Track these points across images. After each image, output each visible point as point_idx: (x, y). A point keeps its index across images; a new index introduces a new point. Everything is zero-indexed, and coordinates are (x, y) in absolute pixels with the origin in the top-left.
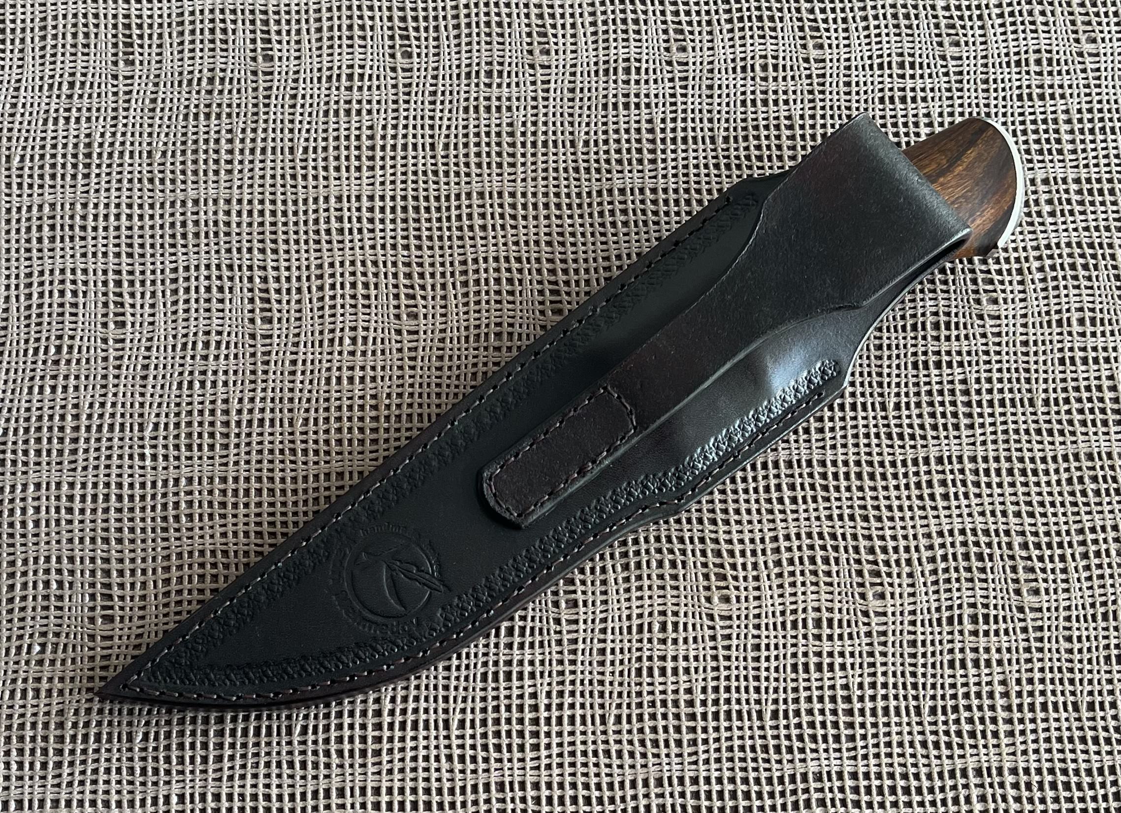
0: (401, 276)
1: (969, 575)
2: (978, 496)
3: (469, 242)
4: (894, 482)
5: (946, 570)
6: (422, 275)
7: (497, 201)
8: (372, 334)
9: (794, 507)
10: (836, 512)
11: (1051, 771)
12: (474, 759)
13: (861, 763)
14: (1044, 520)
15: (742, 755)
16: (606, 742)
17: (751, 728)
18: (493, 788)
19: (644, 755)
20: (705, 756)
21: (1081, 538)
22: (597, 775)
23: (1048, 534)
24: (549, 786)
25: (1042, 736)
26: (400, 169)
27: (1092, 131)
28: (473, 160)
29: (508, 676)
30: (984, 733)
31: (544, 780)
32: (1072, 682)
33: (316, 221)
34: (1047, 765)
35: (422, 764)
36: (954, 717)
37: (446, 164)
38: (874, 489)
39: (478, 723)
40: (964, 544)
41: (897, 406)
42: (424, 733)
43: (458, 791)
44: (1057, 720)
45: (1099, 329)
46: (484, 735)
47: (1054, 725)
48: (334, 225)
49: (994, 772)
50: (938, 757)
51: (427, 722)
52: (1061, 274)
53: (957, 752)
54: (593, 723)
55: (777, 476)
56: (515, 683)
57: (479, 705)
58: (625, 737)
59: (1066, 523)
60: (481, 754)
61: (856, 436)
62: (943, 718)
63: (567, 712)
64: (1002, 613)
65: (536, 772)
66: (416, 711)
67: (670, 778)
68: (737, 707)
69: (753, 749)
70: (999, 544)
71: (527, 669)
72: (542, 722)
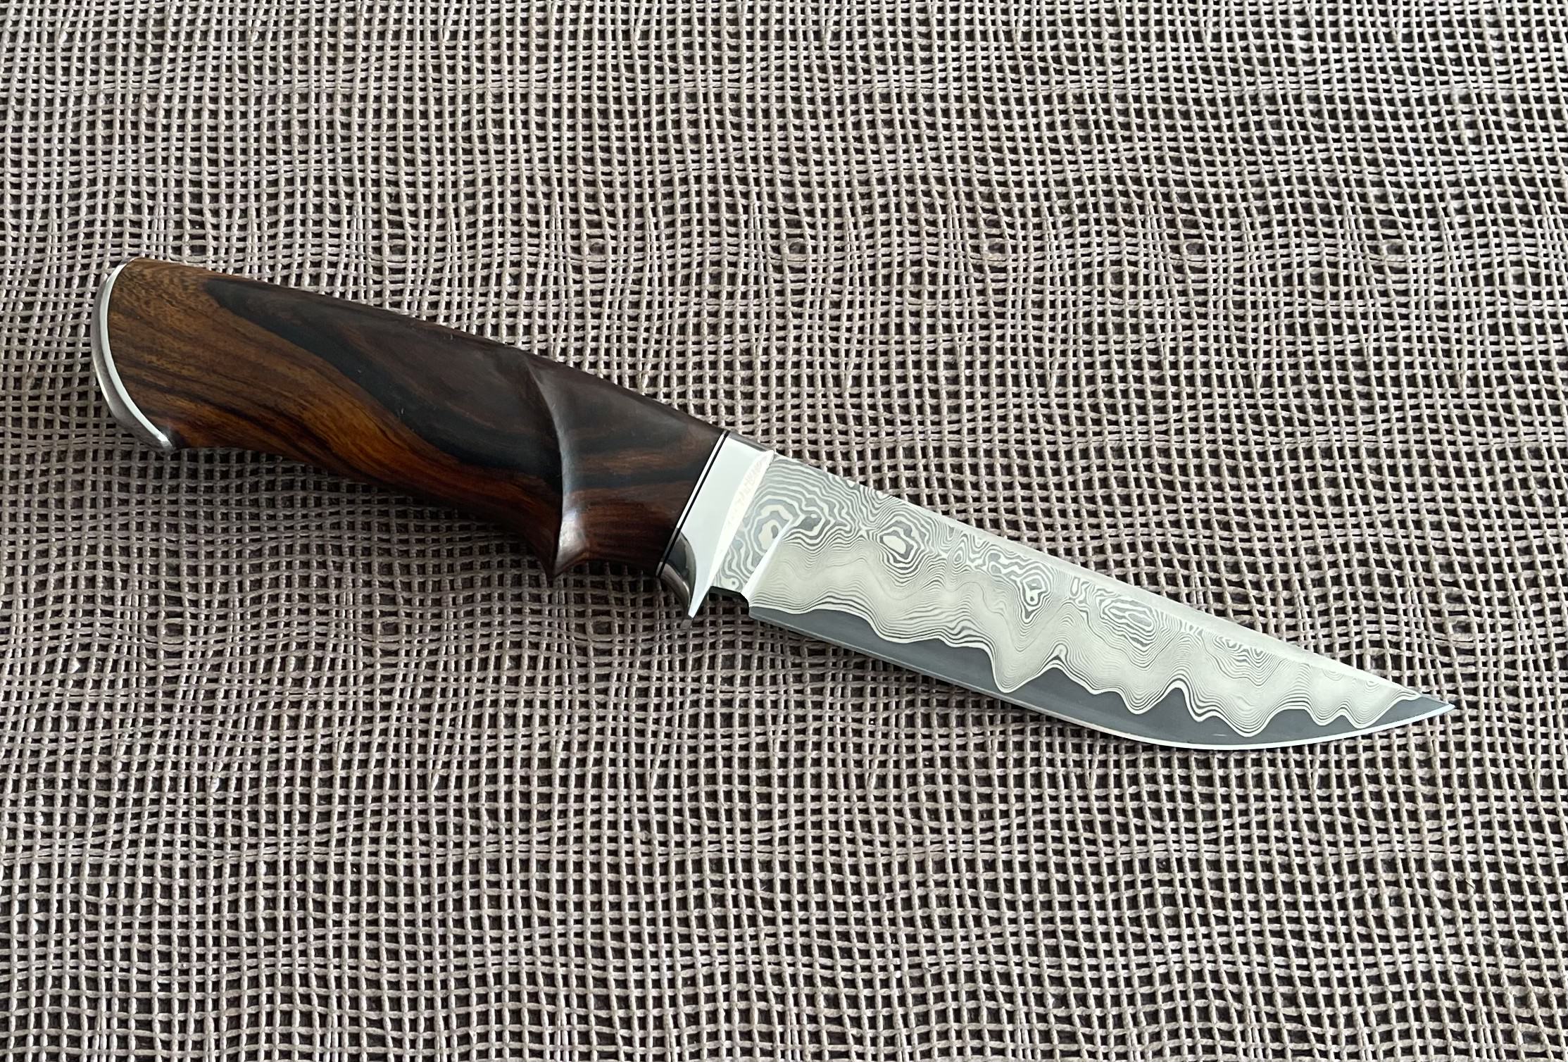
0: (582, 197)
1: (1371, 604)
2: (1381, 500)
3: (675, 157)
4: (1265, 480)
5: (1339, 597)
6: (610, 198)
7: (714, 105)
8: (541, 272)
9: (1126, 509)
10: (1185, 517)
11: (1494, 867)
12: (680, 828)
13: (1224, 848)
14: (1475, 535)
15: (1056, 833)
16: (865, 811)
17: (1068, 798)
18: (707, 866)
19: (918, 830)
20: (1004, 833)
21: (1526, 559)
22: (853, 854)
23: (1479, 553)
24: (785, 866)
25: (1480, 819)
26: (582, 63)
27: (1528, 37)
28: (682, 53)
29: (727, 720)
30: (1396, 812)
31: (778, 858)
32: (1519, 748)
33: (467, 126)
34: (1488, 858)
35: (607, 832)
36: (1354, 790)
37: (646, 57)
38: (1237, 488)
39: (685, 780)
40: (1364, 563)
41: (1267, 382)
42: (611, 792)
43: (657, 869)
44: (1500, 799)
45: (1545, 289)
46: (694, 797)
47: (1497, 805)
48: (492, 131)
49: (1413, 865)
50: (1334, 844)
51: (614, 777)
52: (1489, 217)
53: (1360, 837)
54: (847, 786)
55: (1102, 468)
56: (737, 729)
57: (687, 757)
58: (892, 805)
59: (1505, 539)
60: (690, 822)
61: (1210, 418)
62: (1339, 792)
63: (810, 771)
64: (1418, 655)
65: (767, 848)
66: (598, 762)
67: (955, 861)
68: (1049, 770)
69: (1072, 825)
70: (1412, 564)
71: (754, 711)
72: (775, 781)
